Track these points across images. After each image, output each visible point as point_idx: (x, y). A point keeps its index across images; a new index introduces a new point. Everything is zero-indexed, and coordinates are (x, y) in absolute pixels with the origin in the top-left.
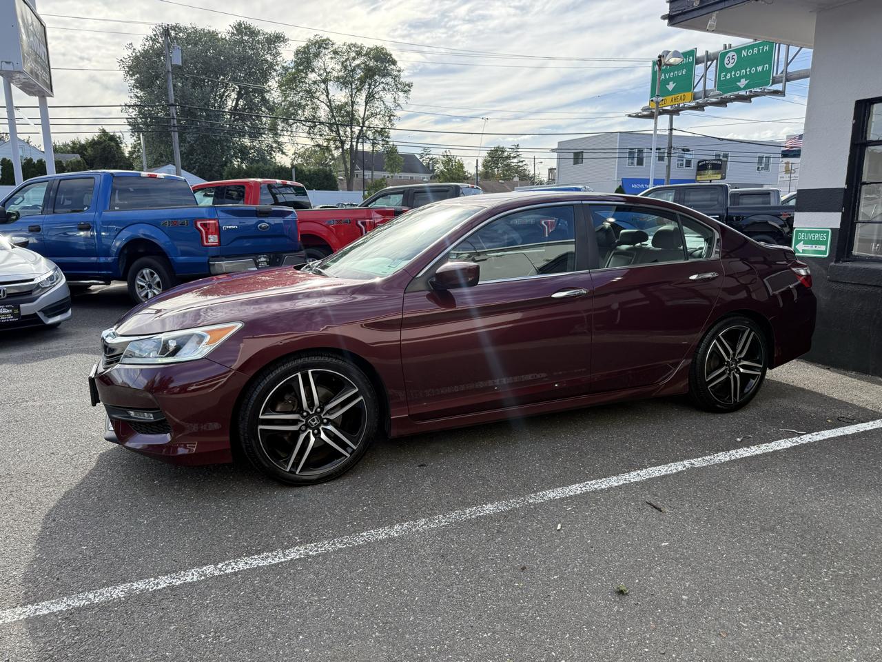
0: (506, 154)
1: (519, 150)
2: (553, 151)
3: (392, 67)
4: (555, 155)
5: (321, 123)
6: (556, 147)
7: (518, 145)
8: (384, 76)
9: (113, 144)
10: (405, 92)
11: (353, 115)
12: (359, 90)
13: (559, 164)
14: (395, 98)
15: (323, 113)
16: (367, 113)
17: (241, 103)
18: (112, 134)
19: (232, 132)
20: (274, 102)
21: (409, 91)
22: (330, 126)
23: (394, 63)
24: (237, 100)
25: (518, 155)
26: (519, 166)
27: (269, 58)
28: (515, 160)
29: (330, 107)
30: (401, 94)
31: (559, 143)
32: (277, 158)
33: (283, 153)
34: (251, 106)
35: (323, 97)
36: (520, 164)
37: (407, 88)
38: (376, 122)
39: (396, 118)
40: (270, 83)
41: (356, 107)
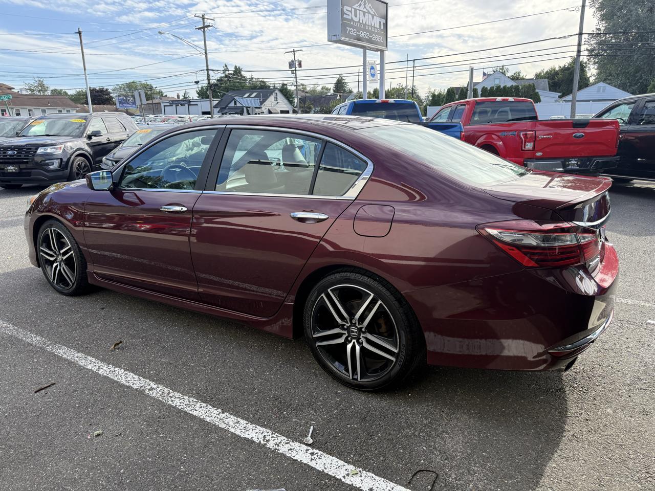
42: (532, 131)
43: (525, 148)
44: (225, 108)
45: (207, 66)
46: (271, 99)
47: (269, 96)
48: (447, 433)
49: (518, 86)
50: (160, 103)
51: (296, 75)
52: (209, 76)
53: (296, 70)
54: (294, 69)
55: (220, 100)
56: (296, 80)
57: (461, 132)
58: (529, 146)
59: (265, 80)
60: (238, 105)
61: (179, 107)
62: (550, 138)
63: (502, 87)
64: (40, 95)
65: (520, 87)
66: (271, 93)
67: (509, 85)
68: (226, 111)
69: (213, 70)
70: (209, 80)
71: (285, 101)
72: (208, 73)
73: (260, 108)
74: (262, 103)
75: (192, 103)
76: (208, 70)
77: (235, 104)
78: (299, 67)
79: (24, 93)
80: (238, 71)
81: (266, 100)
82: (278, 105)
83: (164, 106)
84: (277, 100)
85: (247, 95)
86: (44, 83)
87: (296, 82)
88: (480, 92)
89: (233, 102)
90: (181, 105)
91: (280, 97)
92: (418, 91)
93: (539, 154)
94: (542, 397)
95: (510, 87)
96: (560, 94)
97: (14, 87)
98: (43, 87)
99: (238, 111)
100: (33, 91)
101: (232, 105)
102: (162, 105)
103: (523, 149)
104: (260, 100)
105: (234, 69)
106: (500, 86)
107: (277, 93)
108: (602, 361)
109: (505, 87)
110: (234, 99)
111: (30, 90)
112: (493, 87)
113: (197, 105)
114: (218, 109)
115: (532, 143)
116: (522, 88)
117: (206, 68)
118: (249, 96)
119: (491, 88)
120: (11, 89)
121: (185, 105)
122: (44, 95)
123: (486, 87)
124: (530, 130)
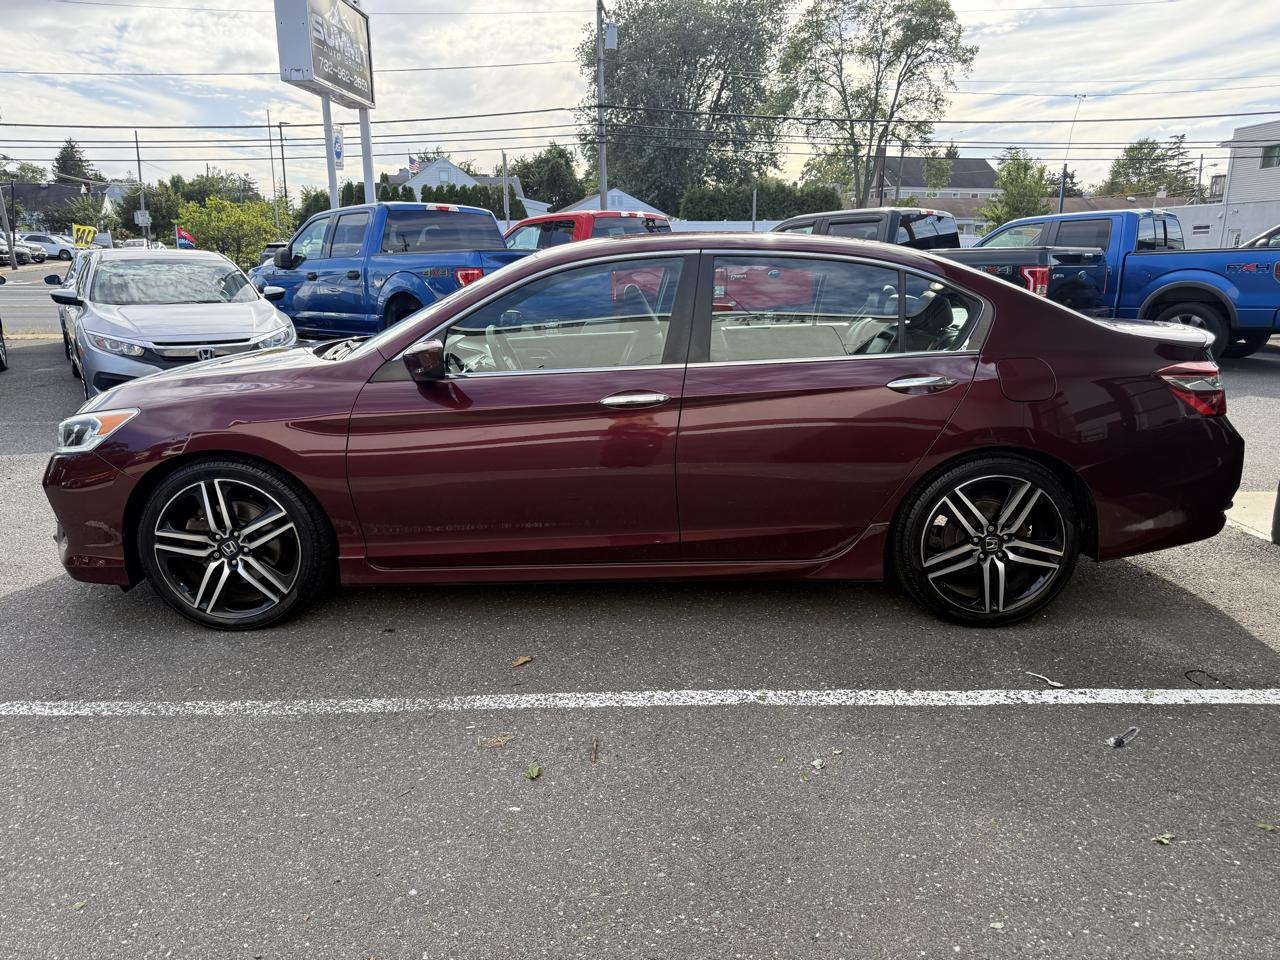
0: (1158, 152)
1: (1184, 145)
2: (1224, 144)
3: (949, 24)
4: (1227, 152)
5: (827, 118)
6: (1230, 137)
7: (1183, 136)
8: (935, 38)
9: (563, 162)
10: (965, 61)
11: (876, 102)
12: (889, 64)
13: (1232, 167)
14: (946, 73)
15: (831, 104)
16: (899, 97)
17: (725, 94)
18: (562, 147)
19: (709, 137)
20: (772, 92)
21: (971, 59)
22: (841, 123)
23: (950, 17)
24: (720, 90)
25: (1182, 154)
26: (1180, 172)
27: (769, 25)
28: (1175, 163)
29: (843, 92)
30: (958, 66)
31: (1237, 130)
32: (768, 172)
33: (776, 166)
34: (738, 99)
35: (834, 80)
36: (1183, 168)
37: (966, 57)
38: (911, 113)
39: (945, 103)
40: (768, 63)
41: (882, 91)
63: (458, 188)
92: (256, 186)
95: (473, 188)
96: (549, 206)
106: (454, 186)
109: (463, 188)
112: (442, 186)
119: (438, 188)
123: (429, 186)
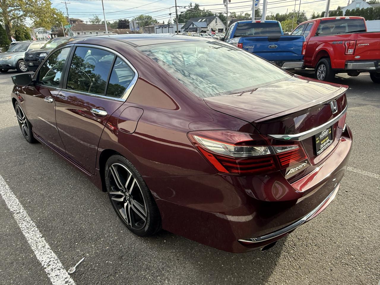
42: (354, 40)
43: (347, 53)
44: (188, 28)
45: (176, 4)
46: (213, 22)
47: (212, 21)
48: (169, 280)
49: (372, 8)
50: (154, 27)
51: (227, 7)
52: (176, 10)
53: (227, 4)
54: (226, 3)
55: (185, 24)
56: (227, 10)
57: (304, 42)
58: (351, 51)
59: (211, 11)
60: (195, 26)
61: (164, 29)
62: (367, 46)
63: (360, 9)
64: (97, 25)
65: (374, 9)
66: (213, 19)
67: (365, 8)
68: (187, 30)
69: (179, 7)
70: (176, 12)
71: (221, 23)
72: (176, 8)
73: (206, 28)
74: (208, 25)
75: (170, 26)
76: (176, 6)
77: (193, 26)
78: (229, 2)
79: (89, 23)
80: (197, 6)
81: (210, 23)
82: (217, 26)
83: (156, 28)
84: (217, 23)
85: (200, 20)
86: (99, 17)
87: (227, 11)
88: (344, 13)
89: (192, 25)
90: (165, 28)
91: (219, 20)
93: (357, 57)
94: (258, 259)
95: (367, 9)
97: (83, 20)
98: (98, 20)
99: (194, 30)
100: (93, 22)
101: (191, 26)
102: (155, 28)
103: (346, 53)
104: (207, 23)
105: (195, 5)
107: (217, 19)
108: (326, 231)
110: (192, 23)
111: (92, 22)
112: (354, 9)
113: (173, 27)
114: (184, 29)
115: (353, 49)
116: (375, 10)
117: (175, 5)
118: (201, 21)
120: (82, 21)
121: (166, 28)
122: (99, 24)
123: (349, 9)
124: (353, 40)
